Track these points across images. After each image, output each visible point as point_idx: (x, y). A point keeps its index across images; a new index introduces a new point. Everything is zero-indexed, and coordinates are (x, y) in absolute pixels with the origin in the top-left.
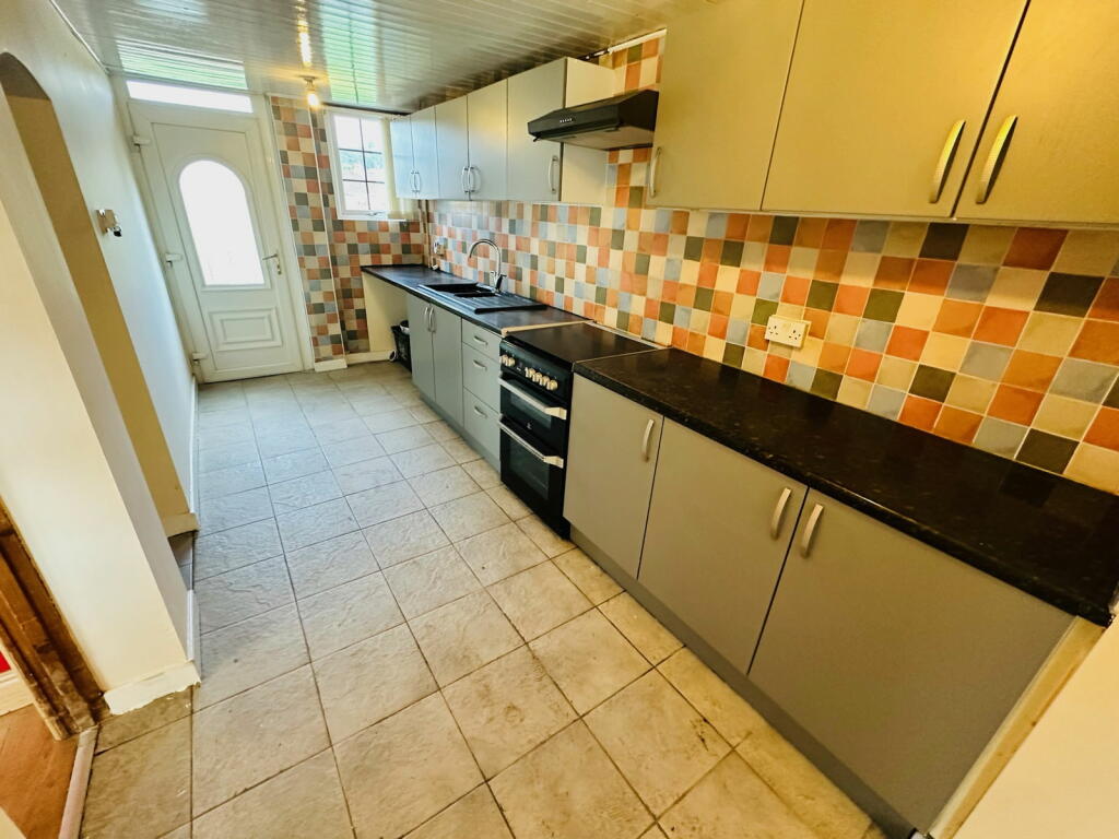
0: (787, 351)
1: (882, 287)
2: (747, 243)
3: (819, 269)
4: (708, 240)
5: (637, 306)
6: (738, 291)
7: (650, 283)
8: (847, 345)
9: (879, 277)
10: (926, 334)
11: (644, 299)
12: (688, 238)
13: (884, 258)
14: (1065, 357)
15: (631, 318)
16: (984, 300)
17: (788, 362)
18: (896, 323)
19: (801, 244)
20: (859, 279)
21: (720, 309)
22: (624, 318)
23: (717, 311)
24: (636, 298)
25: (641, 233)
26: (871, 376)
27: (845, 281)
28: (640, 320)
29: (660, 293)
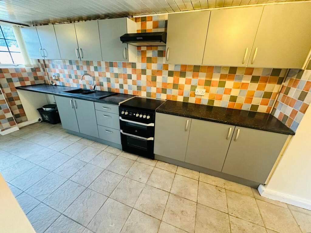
0: (201, 96)
1: (221, 80)
2: (187, 72)
3: (206, 77)
4: (175, 71)
5: (153, 90)
6: (186, 84)
7: (157, 84)
8: (215, 93)
9: (220, 78)
10: (231, 89)
11: (155, 88)
12: (169, 71)
13: (221, 74)
14: (256, 90)
15: (151, 94)
16: (241, 82)
17: (201, 99)
18: (225, 88)
19: (201, 72)
20: (216, 79)
21: (181, 88)
22: (149, 94)
23: (180, 89)
24: (152, 88)
25: (152, 70)
26: (221, 99)
27: (213, 79)
28: (155, 94)
29: (161, 86)
